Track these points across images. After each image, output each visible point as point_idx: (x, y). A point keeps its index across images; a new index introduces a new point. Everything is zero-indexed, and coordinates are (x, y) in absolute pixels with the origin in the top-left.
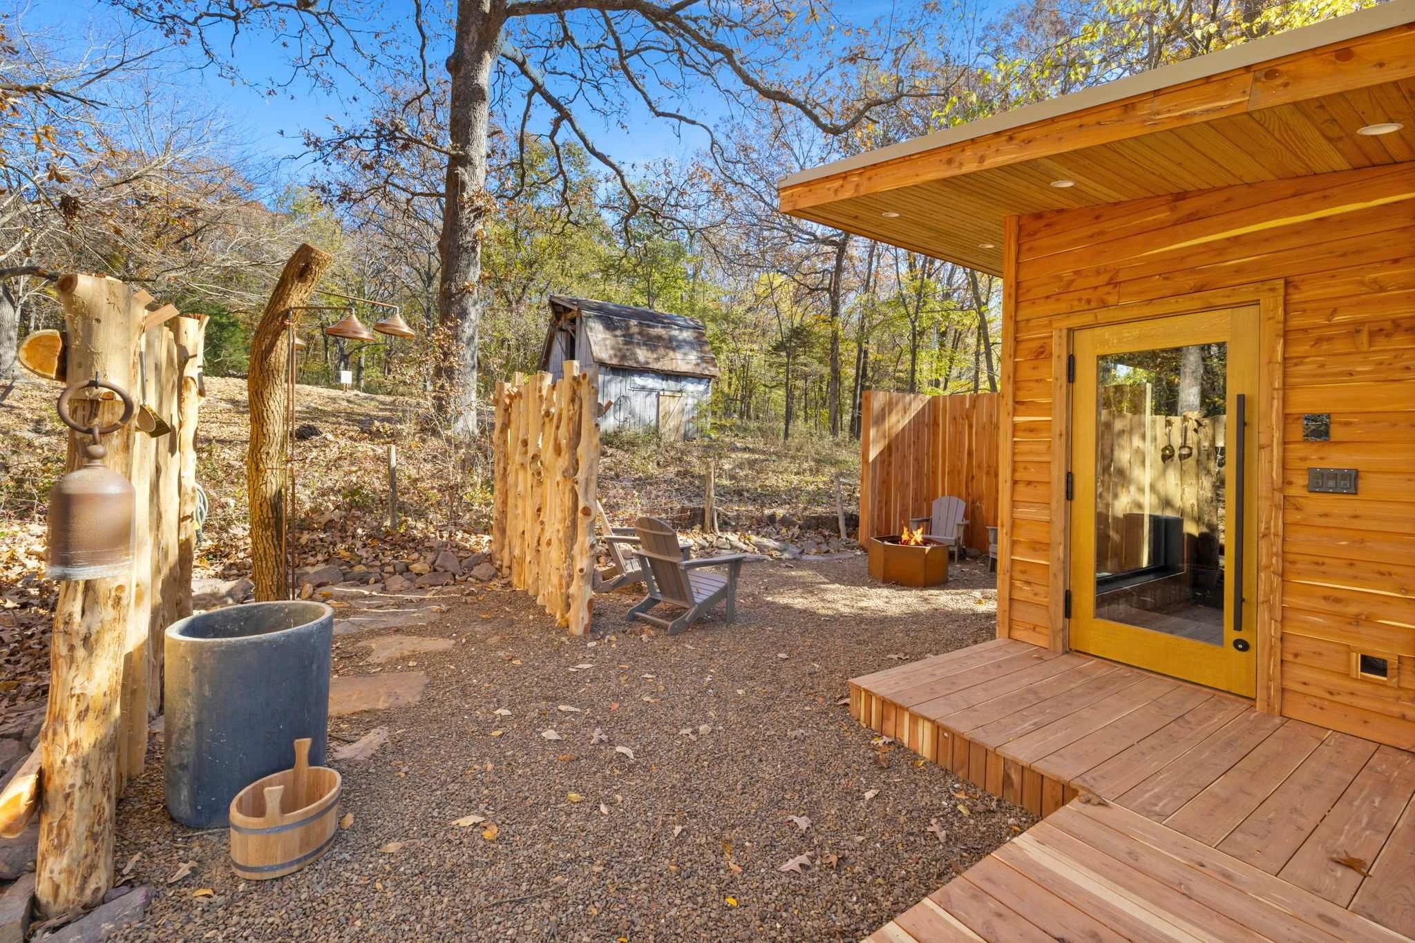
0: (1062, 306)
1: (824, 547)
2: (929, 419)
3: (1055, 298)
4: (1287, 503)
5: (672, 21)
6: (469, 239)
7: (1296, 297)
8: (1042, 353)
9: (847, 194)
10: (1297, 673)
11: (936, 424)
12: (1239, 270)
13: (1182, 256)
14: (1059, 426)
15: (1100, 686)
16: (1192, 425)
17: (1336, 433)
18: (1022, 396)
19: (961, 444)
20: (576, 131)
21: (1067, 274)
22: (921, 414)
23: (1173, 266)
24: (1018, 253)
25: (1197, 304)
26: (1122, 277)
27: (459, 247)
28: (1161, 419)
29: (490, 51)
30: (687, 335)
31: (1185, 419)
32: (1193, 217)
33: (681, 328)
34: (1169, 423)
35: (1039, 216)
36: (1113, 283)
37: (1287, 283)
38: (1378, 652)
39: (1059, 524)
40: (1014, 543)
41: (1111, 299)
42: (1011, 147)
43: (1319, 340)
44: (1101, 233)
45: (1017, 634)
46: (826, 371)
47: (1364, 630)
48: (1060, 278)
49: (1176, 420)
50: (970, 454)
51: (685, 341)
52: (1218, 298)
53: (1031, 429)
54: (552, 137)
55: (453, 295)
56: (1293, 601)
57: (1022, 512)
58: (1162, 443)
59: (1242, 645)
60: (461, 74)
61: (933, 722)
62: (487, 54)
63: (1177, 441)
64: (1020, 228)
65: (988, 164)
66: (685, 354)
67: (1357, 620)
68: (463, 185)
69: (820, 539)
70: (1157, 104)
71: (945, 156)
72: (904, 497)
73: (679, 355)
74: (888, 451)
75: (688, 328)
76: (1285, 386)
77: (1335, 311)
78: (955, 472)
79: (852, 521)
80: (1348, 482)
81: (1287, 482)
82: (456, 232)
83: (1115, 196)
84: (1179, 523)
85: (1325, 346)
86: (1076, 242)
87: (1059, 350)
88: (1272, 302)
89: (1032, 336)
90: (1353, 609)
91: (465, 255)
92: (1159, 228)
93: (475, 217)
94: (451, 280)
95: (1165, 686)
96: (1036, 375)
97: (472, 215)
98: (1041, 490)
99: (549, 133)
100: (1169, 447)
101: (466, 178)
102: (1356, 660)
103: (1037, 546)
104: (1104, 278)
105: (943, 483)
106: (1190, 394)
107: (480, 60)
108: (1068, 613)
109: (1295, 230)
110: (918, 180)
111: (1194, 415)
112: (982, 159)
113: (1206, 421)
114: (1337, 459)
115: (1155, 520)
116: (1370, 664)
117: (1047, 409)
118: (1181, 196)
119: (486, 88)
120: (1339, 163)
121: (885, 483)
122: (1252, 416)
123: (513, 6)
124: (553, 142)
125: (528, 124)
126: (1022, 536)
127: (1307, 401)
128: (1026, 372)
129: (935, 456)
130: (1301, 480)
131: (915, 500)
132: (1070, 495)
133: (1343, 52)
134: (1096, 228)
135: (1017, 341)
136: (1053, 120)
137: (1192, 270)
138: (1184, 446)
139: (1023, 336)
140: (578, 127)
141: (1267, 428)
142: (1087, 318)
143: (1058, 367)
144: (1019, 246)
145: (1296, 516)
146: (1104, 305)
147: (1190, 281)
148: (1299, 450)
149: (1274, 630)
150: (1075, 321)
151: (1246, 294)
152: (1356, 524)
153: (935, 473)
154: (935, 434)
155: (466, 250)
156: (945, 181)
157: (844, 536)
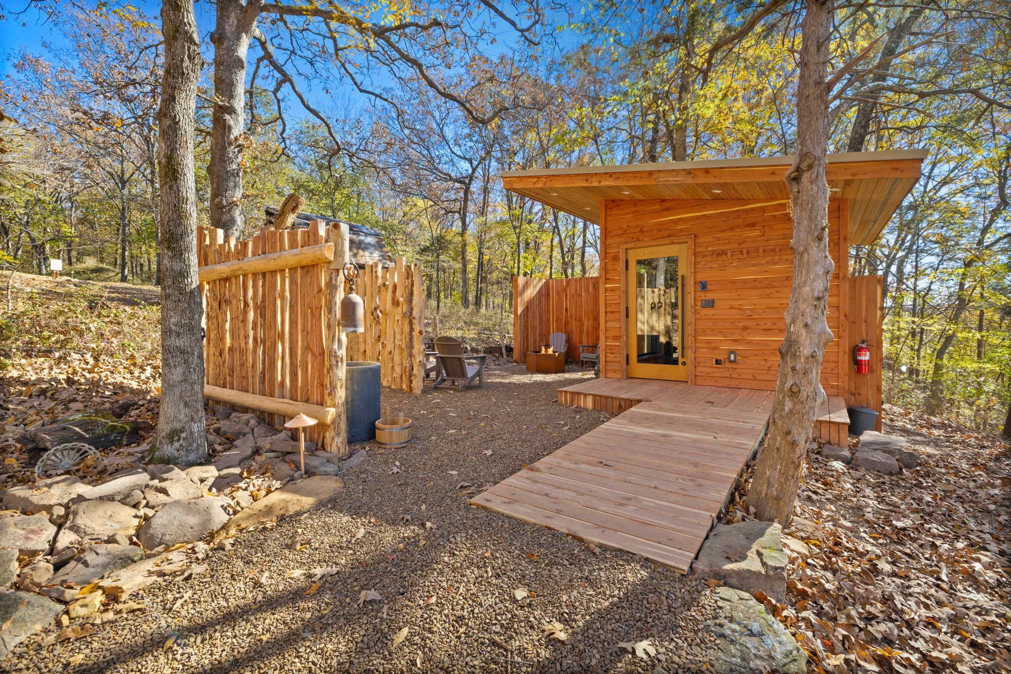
0: (623, 240)
1: (497, 363)
2: (545, 292)
3: (621, 235)
4: (696, 312)
5: (383, 39)
6: (234, 167)
7: (698, 241)
8: (616, 258)
9: (539, 185)
10: (699, 369)
11: (548, 295)
12: (681, 230)
13: (663, 223)
14: (623, 289)
15: (642, 384)
16: (662, 292)
17: (709, 287)
18: (609, 276)
19: (562, 304)
20: (296, 92)
21: (625, 226)
22: (541, 289)
23: (661, 227)
24: (606, 215)
25: (669, 242)
26: (645, 229)
27: (227, 172)
28: (650, 290)
29: (246, 33)
30: (370, 240)
31: (660, 290)
32: (667, 209)
33: (366, 235)
34: (653, 292)
35: (613, 201)
36: (641, 231)
37: (695, 236)
38: (719, 357)
39: (624, 328)
40: (606, 338)
41: (641, 238)
42: (611, 179)
43: (704, 256)
44: (637, 211)
45: (608, 375)
46: (458, 266)
47: (716, 351)
48: (622, 228)
49: (656, 290)
50: (566, 310)
51: (369, 244)
52: (674, 239)
53: (612, 290)
54: (275, 92)
55: (224, 207)
56: (698, 345)
57: (609, 325)
58: (651, 301)
59: (684, 364)
60: (224, 46)
61: (593, 395)
62: (244, 35)
63: (657, 300)
64: (606, 206)
65: (602, 184)
66: (371, 253)
67: (714, 348)
68: (230, 128)
69: (494, 358)
70: (661, 175)
71: (585, 177)
72: (534, 333)
73: (367, 254)
74: (527, 309)
75: (371, 235)
76: (695, 272)
77: (708, 247)
78: (558, 320)
79: (509, 350)
80: (711, 304)
81: (696, 305)
82: (225, 161)
83: (642, 198)
84: (657, 337)
85: (705, 258)
86: (627, 214)
87: (622, 257)
88: (691, 242)
89: (612, 251)
90: (713, 345)
91: (232, 178)
92: (657, 212)
93: (239, 152)
94: (222, 196)
95: (661, 383)
96: (614, 267)
97: (236, 150)
98: (617, 315)
99: (272, 89)
100: (653, 303)
101: (232, 122)
102: (714, 361)
103: (616, 338)
104: (637, 230)
105: (553, 326)
106: (661, 280)
107: (238, 38)
108: (627, 363)
109: (698, 218)
110: (573, 185)
111: (663, 288)
112: (600, 182)
113: (668, 291)
114: (710, 296)
115: (648, 336)
116: (718, 362)
117: (618, 281)
118: (663, 201)
119: (244, 60)
120: (708, 197)
121: (526, 327)
122: (686, 282)
123: (265, 5)
124: (276, 97)
125: (256, 81)
126: (610, 334)
127: (702, 277)
128: (609, 267)
129: (548, 312)
130: (699, 304)
131: (540, 336)
132: (627, 316)
133: (707, 171)
134: (635, 209)
135: (606, 253)
136: (626, 173)
137: (667, 229)
138: (660, 302)
139: (608, 251)
140: (297, 89)
141: (690, 287)
142: (633, 245)
143: (622, 264)
144: (606, 213)
145: (698, 316)
146: (638, 240)
147: (667, 233)
148: (699, 294)
149: (693, 356)
150: (628, 246)
151: (684, 239)
152: (714, 317)
153: (548, 321)
154: (548, 300)
155: (233, 175)
156: (584, 187)
157: (505, 356)
